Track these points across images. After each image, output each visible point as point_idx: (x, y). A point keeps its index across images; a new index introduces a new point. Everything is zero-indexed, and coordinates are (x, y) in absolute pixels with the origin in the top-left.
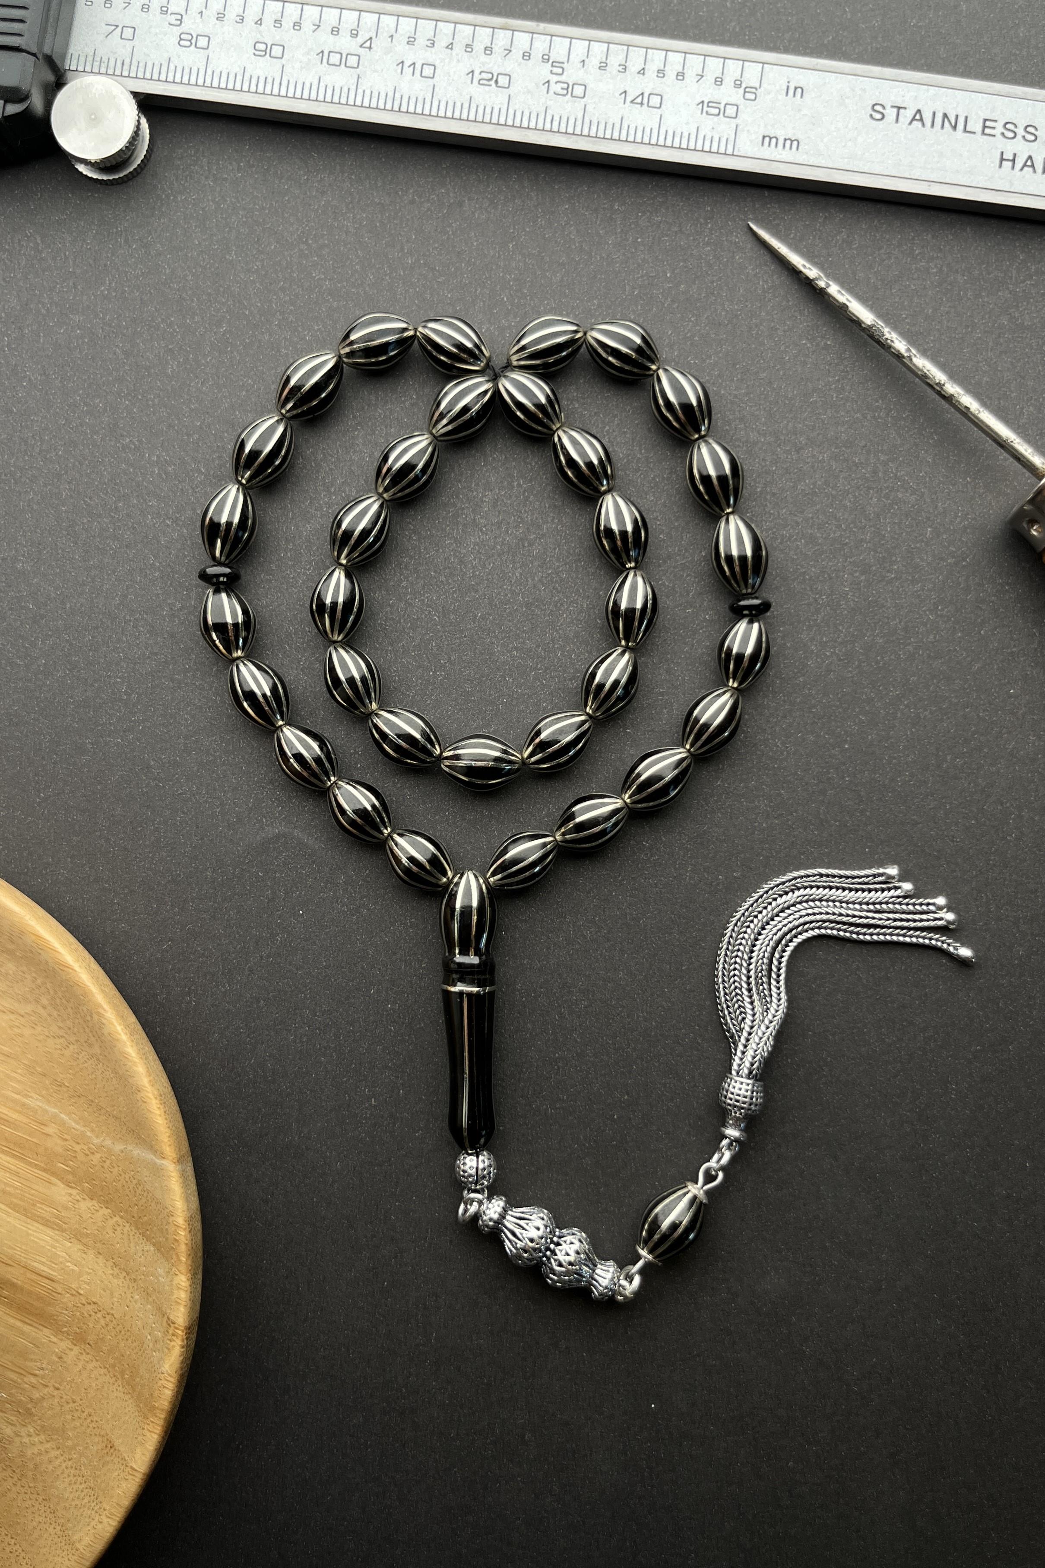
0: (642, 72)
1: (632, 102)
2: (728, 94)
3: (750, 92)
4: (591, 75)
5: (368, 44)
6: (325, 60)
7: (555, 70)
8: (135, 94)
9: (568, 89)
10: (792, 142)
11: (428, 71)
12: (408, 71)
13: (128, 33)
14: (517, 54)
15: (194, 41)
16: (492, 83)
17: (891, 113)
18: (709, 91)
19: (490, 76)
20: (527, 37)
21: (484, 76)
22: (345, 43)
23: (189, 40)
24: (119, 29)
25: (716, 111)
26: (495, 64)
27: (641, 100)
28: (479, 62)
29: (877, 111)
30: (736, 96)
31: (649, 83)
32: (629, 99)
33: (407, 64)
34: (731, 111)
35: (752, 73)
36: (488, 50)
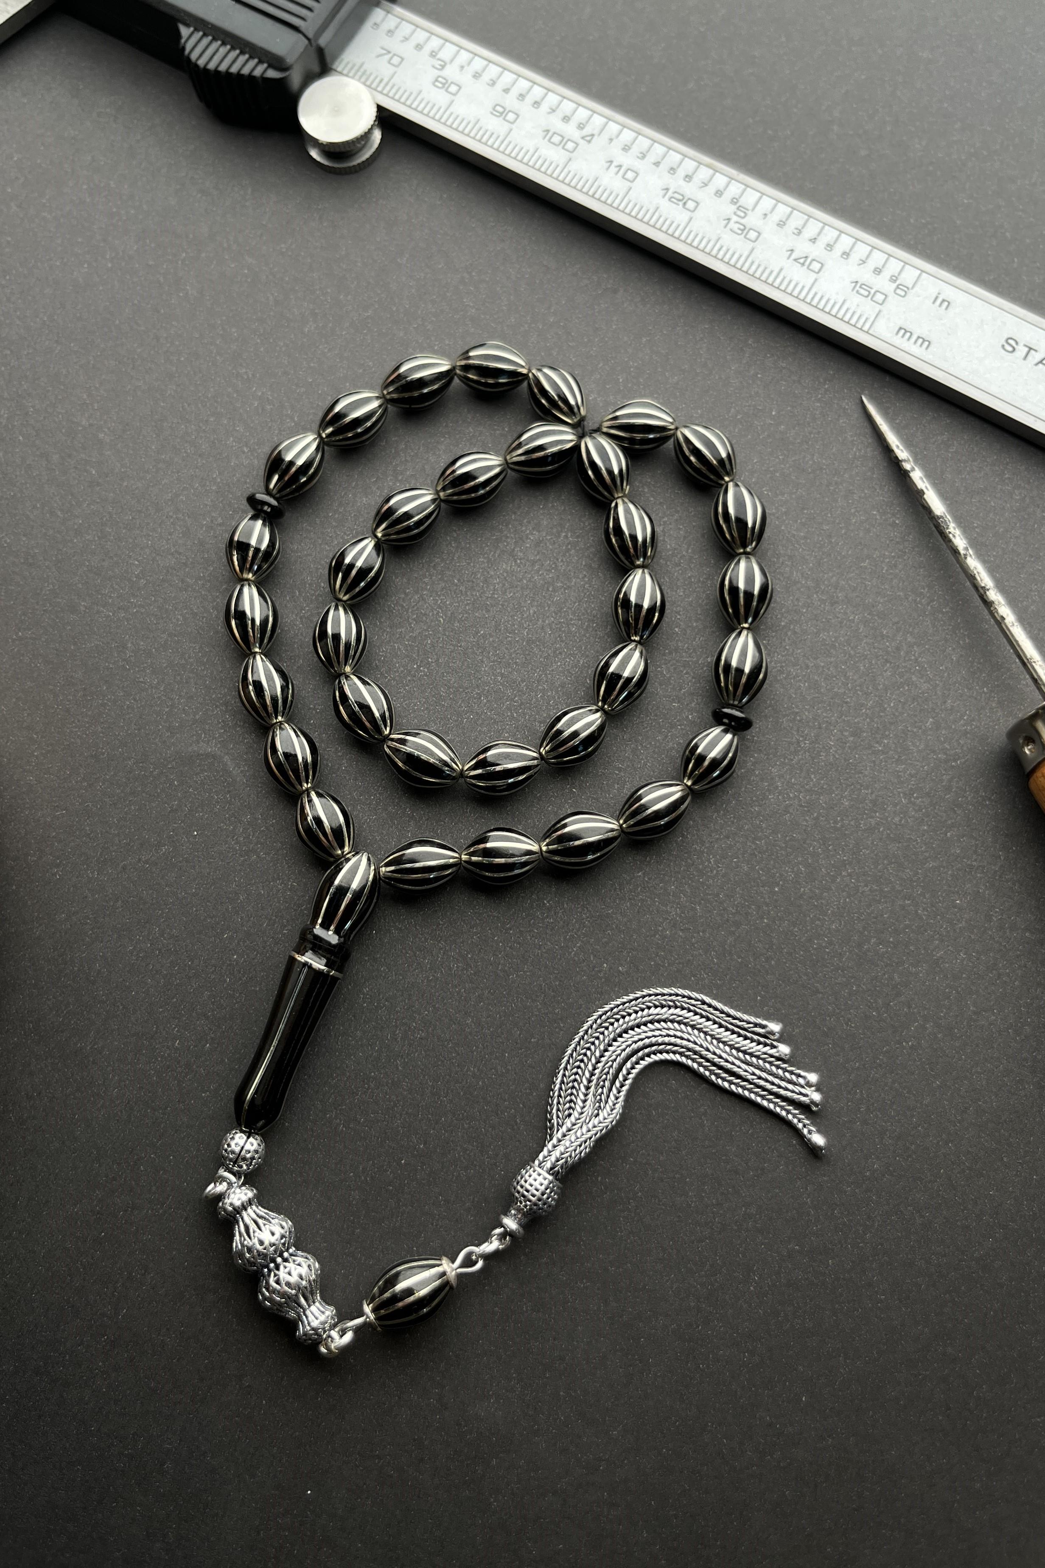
0: (814, 240)
1: (795, 260)
2: (882, 283)
3: (902, 290)
4: (769, 228)
5: (588, 138)
6: (548, 137)
7: (739, 213)
8: (380, 109)
9: (744, 230)
10: (925, 342)
11: (630, 175)
12: (613, 169)
13: (396, 60)
14: (712, 189)
15: (447, 86)
16: (681, 203)
17: (1022, 350)
18: (866, 275)
19: (681, 197)
20: (726, 179)
21: (676, 195)
22: (570, 130)
23: (444, 84)
24: (390, 55)
25: (866, 293)
26: (689, 189)
27: (803, 261)
28: (677, 183)
29: (1010, 344)
30: (890, 287)
31: (816, 251)
32: (794, 256)
33: (615, 164)
34: (879, 297)
35: (909, 276)
36: (688, 178)
